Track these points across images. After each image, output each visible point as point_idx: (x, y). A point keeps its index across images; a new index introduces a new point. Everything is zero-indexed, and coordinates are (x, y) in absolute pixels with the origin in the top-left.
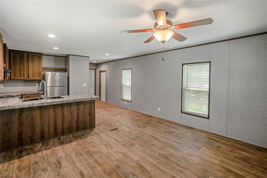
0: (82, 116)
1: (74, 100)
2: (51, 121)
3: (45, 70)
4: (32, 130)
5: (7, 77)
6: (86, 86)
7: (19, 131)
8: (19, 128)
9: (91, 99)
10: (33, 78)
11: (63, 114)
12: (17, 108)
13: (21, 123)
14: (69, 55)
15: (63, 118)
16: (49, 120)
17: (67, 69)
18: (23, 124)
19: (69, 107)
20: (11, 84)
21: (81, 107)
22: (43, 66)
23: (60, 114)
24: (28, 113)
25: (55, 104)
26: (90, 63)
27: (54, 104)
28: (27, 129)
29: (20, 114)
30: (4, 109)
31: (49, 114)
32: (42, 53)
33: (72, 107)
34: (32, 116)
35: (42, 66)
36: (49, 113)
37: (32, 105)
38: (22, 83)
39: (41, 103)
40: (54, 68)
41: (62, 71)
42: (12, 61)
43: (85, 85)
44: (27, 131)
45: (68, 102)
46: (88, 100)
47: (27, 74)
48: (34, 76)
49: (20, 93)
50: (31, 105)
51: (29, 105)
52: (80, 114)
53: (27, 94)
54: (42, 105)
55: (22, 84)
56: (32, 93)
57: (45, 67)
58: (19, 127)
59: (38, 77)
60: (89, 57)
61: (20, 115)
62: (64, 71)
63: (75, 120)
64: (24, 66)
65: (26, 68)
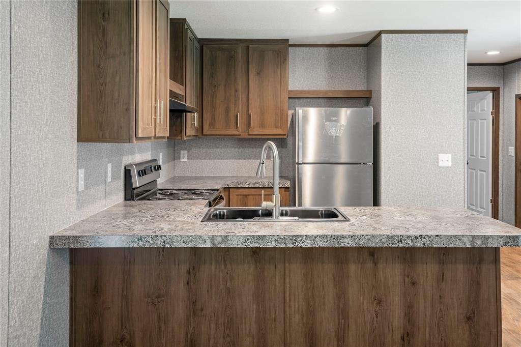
0: (428, 320)
1: (391, 237)
2: (296, 319)
3: (297, 100)
4: (228, 339)
5: (188, 129)
6: (449, 164)
7: (187, 333)
8: (188, 324)
9: (478, 243)
10: (262, 130)
11: (341, 295)
12: (176, 245)
13: (194, 303)
14: (380, 33)
15: (343, 313)
16: (287, 308)
17: (374, 95)
18: (202, 310)
19: (370, 265)
20: (205, 150)
21: (427, 272)
22: (290, 89)
23: (330, 292)
24: (215, 268)
25: (309, 246)
26: (469, 65)
27: (303, 245)
28: (213, 332)
29: (192, 268)
30: (141, 243)
31: (288, 286)
32: (287, 40)
33: (381, 266)
34: (229, 284)
35: (287, 85)
36: (287, 281)
37: (223, 241)
38: (233, 149)
39: (254, 237)
40: (326, 92)
41: (354, 101)
42: (205, 76)
43: (446, 160)
44: (212, 341)
45: (363, 243)
46: (460, 245)
47: (245, 116)
48: (262, 125)
49: (223, 182)
50: (219, 239)
51: (213, 238)
52: (422, 308)
53: (242, 186)
54: (258, 245)
55: (233, 151)
56: (257, 185)
57: (297, 89)
58: (188, 317)
59: (276, 127)
60: (465, 32)
61: (192, 271)
62: (361, 101)
63: (398, 335)
64: (236, 91)
65: (242, 96)
